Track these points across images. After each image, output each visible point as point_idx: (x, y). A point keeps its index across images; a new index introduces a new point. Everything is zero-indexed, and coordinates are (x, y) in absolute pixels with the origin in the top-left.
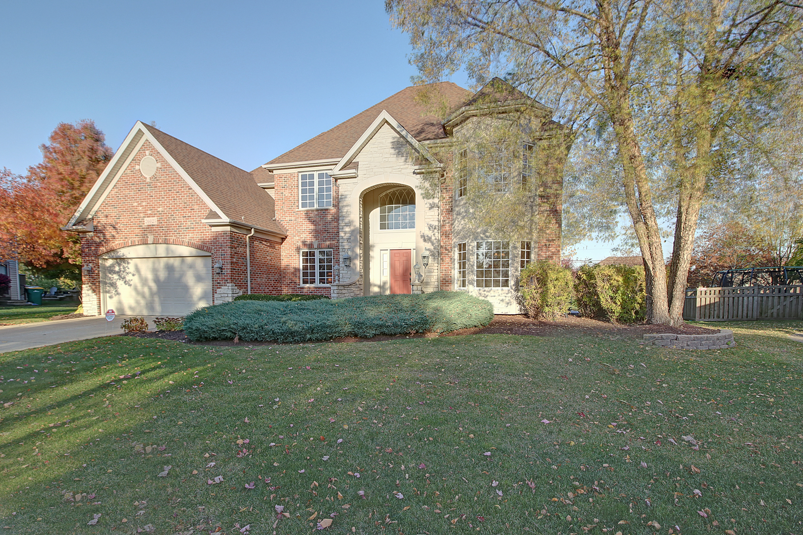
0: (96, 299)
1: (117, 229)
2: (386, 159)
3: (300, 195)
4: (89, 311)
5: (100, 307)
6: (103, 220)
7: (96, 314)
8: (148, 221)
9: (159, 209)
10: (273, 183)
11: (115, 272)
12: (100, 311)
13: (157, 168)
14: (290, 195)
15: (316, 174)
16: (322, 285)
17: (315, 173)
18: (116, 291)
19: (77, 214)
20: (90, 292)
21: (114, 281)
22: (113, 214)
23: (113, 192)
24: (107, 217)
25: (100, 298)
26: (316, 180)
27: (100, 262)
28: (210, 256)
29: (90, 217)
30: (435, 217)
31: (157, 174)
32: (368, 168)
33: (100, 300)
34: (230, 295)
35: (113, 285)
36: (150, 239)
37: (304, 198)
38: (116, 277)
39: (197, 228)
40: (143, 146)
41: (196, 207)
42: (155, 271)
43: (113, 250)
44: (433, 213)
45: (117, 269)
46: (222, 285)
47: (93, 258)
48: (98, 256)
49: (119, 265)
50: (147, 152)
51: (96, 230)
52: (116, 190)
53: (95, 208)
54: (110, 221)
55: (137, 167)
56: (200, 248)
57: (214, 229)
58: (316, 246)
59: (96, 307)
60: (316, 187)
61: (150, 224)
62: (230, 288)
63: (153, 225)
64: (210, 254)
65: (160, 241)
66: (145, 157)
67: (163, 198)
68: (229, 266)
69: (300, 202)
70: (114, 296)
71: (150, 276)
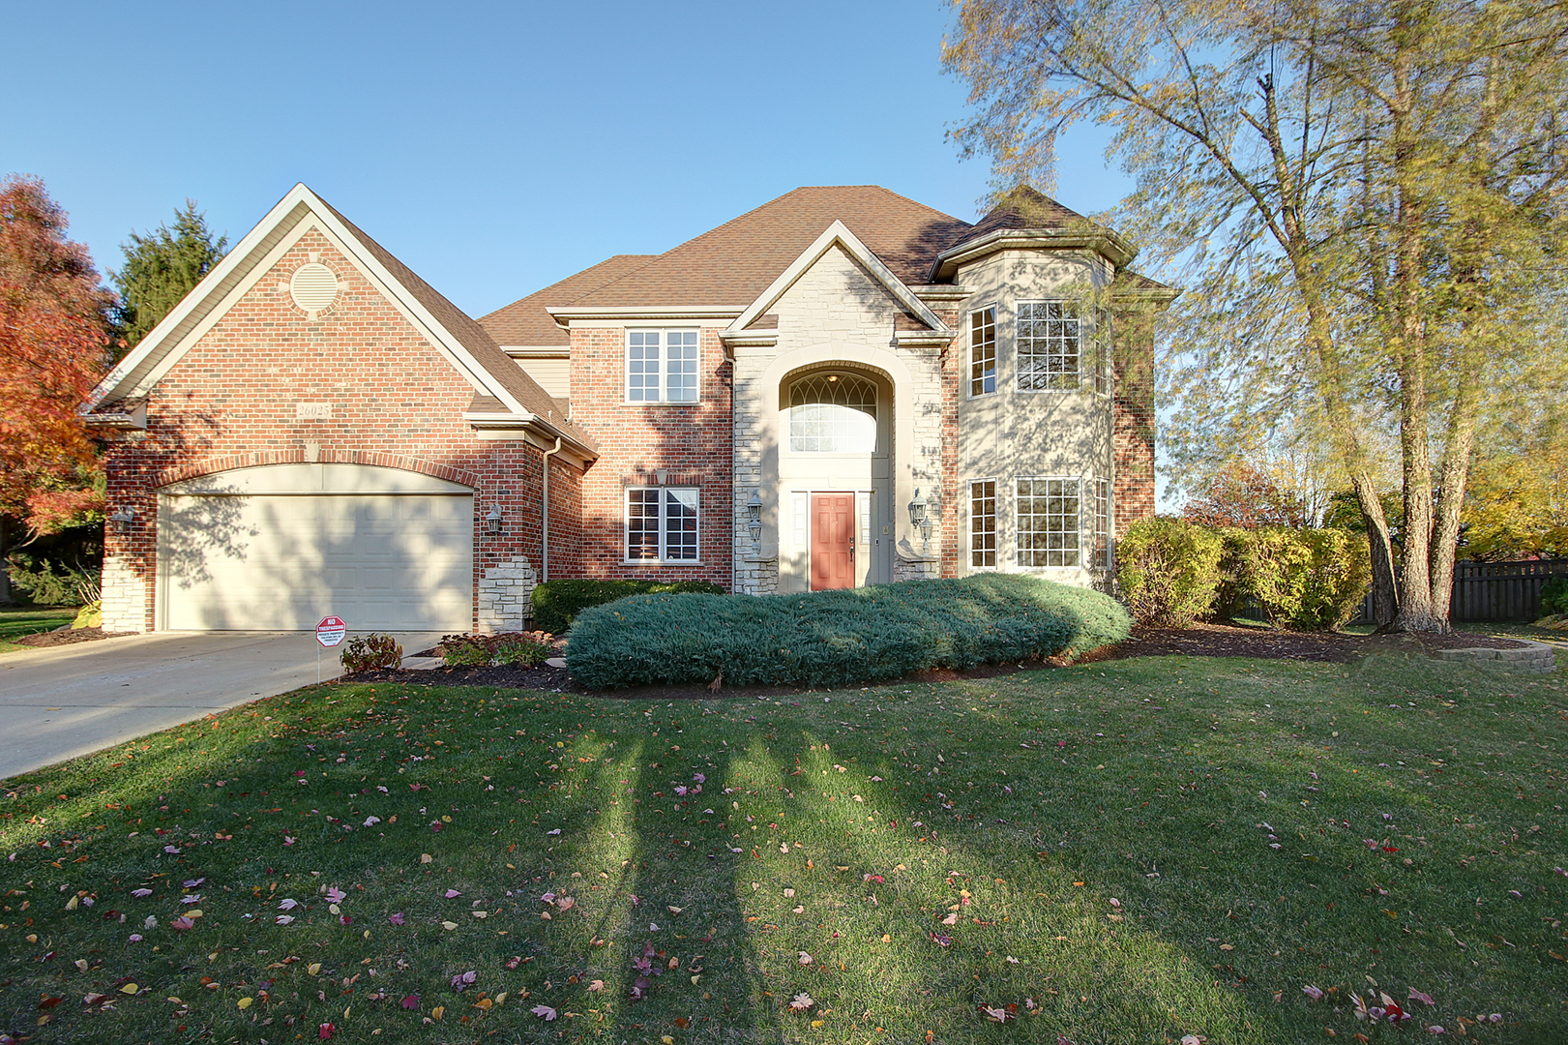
0: (144, 593)
1: (217, 427)
2: (836, 315)
3: (628, 374)
4: (118, 623)
5: (153, 611)
6: (178, 404)
7: (142, 629)
8: (305, 411)
9: (337, 385)
10: (567, 348)
11: (200, 526)
12: (153, 620)
13: (339, 292)
14: (605, 372)
15: (663, 335)
16: (672, 561)
17: (661, 332)
18: (201, 571)
19: (108, 386)
20: (129, 574)
21: (196, 546)
22: (207, 391)
23: (210, 340)
24: (189, 396)
25: (153, 590)
26: (663, 346)
27: (160, 502)
28: (471, 495)
29: (139, 393)
30: (932, 430)
31: (339, 306)
32: (796, 330)
33: (153, 595)
34: (521, 582)
35: (195, 556)
36: (312, 451)
37: (635, 381)
38: (199, 537)
39: (439, 430)
40: (302, 240)
41: (437, 385)
42: (320, 523)
43: (201, 476)
44: (929, 423)
45: (205, 518)
46: (500, 561)
47: (142, 493)
48: (155, 485)
49: (213, 509)
50: (313, 256)
51: (153, 425)
52: (218, 335)
53: (157, 374)
54: (196, 404)
55: (283, 287)
56: (446, 474)
57: (484, 435)
58: (662, 479)
59: (142, 611)
60: (663, 360)
61: (311, 417)
62: (521, 565)
63: (318, 420)
64: (471, 491)
65: (339, 457)
66: (307, 266)
67: (351, 360)
68: (518, 518)
69: (628, 388)
70: (192, 581)
71: (304, 533)
